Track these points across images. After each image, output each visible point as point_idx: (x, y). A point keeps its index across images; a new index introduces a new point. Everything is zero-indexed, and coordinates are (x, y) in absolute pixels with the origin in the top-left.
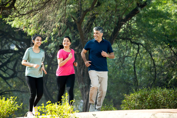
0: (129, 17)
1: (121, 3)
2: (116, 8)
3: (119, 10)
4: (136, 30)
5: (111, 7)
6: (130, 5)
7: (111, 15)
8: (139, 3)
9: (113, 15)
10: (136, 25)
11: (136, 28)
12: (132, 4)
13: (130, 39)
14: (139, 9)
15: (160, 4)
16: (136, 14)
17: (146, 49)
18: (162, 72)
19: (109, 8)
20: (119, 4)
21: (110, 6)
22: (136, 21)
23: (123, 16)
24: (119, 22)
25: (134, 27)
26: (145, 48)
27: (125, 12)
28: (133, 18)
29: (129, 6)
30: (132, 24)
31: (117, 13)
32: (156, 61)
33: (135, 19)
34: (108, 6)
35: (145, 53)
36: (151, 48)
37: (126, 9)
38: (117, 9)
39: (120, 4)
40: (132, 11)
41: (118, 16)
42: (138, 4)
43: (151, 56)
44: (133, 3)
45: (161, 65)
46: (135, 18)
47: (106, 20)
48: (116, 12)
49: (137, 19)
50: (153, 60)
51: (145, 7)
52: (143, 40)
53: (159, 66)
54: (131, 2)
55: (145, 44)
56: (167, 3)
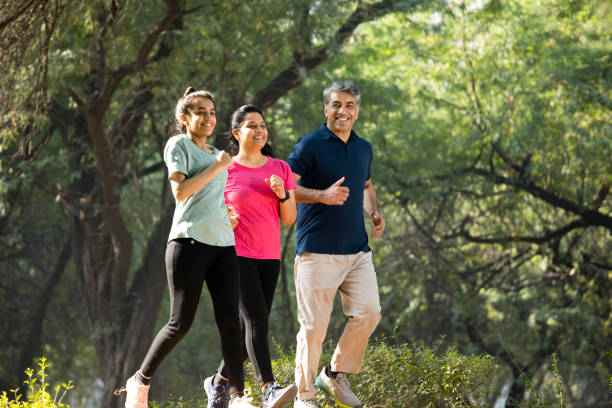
0: (268, 98)
1: (242, 50)
2: (223, 67)
3: (233, 74)
4: (290, 141)
5: (206, 63)
6: (271, 58)
8: (301, 51)
10: (289, 126)
11: (292, 137)
12: (276, 55)
14: (302, 71)
15: (371, 59)
16: (290, 89)
19: (201, 66)
20: (234, 51)
21: (202, 58)
22: (293, 112)
23: (248, 94)
25: (285, 134)
27: (252, 81)
28: (281, 101)
29: (267, 60)
30: (279, 123)
31: (225, 83)
33: (288, 106)
34: (197, 60)
37: (255, 71)
38: (227, 69)
39: (237, 52)
40: (277, 79)
41: (228, 93)
42: (297, 56)
44: (281, 50)
46: (286, 102)
48: (222, 79)
49: (294, 103)
51: (322, 68)
54: (275, 46)
56: (392, 55)
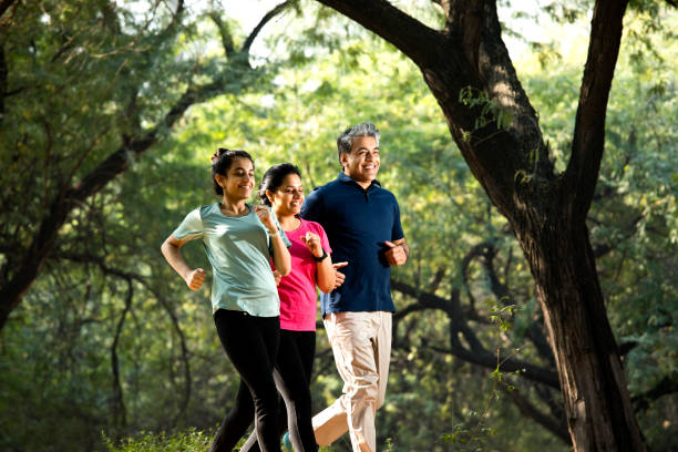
0: (95, 182)
1: (68, 133)
2: (48, 150)
3: (59, 159)
4: (120, 227)
5: (30, 147)
6: (98, 142)
7: (31, 176)
8: (129, 133)
9: (39, 174)
10: (119, 211)
11: (122, 223)
12: (104, 137)
13: (100, 261)
14: (130, 155)
15: (203, 142)
16: (119, 172)
17: (157, 295)
18: (211, 375)
19: (24, 149)
20: (59, 135)
21: (25, 142)
22: (121, 198)
23: (75, 178)
24: (58, 198)
25: (115, 219)
26: (153, 290)
27: (79, 165)
28: (110, 185)
29: (94, 143)
30: (107, 209)
31: (50, 168)
32: (189, 338)
33: (118, 190)
34: (20, 144)
35: (154, 308)
36: (173, 291)
37: (82, 154)
38: (52, 152)
39: (62, 136)
40: (106, 162)
41: (53, 178)
42: (126, 139)
43: (175, 319)
44: (109, 133)
45: (209, 351)
46: (114, 186)
47: (13, 190)
48: (47, 164)
49: (124, 187)
50: (181, 333)
51: (151, 152)
52: (146, 262)
53: (201, 357)
54: (103, 128)
55: (153, 277)
56: (226, 137)
